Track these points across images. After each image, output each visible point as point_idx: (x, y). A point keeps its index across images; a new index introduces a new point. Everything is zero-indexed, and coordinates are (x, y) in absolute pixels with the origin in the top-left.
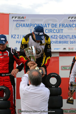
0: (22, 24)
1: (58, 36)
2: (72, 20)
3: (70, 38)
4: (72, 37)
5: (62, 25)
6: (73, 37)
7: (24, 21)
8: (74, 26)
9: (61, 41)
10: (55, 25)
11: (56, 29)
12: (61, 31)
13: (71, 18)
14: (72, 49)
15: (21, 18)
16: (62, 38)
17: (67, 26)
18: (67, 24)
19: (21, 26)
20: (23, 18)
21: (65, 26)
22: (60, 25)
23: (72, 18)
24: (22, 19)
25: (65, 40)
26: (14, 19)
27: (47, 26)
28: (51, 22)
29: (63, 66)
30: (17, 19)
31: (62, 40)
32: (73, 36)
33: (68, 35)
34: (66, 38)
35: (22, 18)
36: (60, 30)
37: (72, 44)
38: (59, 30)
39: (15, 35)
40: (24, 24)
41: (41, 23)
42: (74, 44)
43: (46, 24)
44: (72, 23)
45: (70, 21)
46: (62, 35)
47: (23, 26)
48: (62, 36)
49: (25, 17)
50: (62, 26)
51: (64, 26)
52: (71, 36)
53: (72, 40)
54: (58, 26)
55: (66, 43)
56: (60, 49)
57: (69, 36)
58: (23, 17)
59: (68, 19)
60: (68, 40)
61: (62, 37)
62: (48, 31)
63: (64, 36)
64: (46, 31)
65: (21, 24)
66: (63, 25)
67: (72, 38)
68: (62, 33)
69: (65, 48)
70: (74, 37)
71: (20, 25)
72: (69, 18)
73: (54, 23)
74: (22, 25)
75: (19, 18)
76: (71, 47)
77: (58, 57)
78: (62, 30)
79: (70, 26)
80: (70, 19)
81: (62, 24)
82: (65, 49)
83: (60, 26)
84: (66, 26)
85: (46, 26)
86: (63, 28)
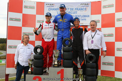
7: (53, 7)
10: (72, 9)
11: (73, 11)
14: (83, 24)
17: (80, 10)
18: (79, 8)
20: (53, 5)
26: (47, 5)
27: (68, 10)
28: (70, 7)
30: (49, 5)
33: (80, 15)
34: (79, 17)
37: (82, 21)
38: (75, 12)
40: (53, 9)
42: (84, 21)
44: (83, 8)
52: (82, 16)
53: (83, 18)
54: (74, 9)
59: (80, 5)
65: (51, 9)
66: (77, 9)
73: (72, 8)
75: (50, 5)
78: (77, 12)
79: (82, 9)
80: (82, 5)
86: (77, 11)
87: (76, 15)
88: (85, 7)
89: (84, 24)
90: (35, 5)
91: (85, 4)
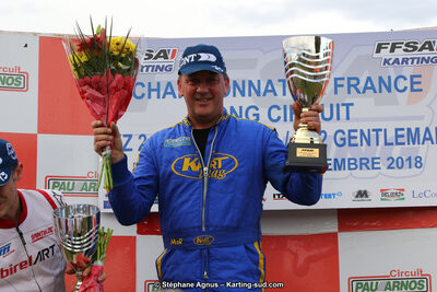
0: (159, 84)
1: (330, 133)
2: (393, 56)
3: (386, 144)
4: (397, 136)
5: (345, 83)
6: (400, 140)
7: (168, 69)
8: (402, 84)
9: (343, 160)
12: (343, 110)
13: (389, 47)
14: (399, 193)
15: (154, 54)
16: (350, 145)
17: (373, 88)
18: (369, 79)
19: (154, 94)
20: (164, 54)
21: (361, 86)
22: (339, 82)
23: (392, 50)
24: (161, 62)
25: (363, 151)
27: (279, 89)
29: (358, 280)
31: (348, 153)
32: (399, 133)
33: (377, 131)
34: (369, 144)
35: (158, 56)
36: (338, 105)
37: (396, 172)
38: (335, 109)
39: (130, 136)
40: (169, 84)
41: (247, 79)
42: (406, 171)
43: (270, 82)
44: (392, 72)
45: (386, 61)
46: (350, 131)
47: (166, 93)
48: (346, 135)
49: (175, 51)
50: (349, 86)
51: (355, 86)
52: (391, 135)
53: (396, 151)
54: (329, 86)
55: (370, 165)
56: (340, 194)
57: (381, 134)
58: (164, 51)
59: (376, 55)
60: (378, 151)
61: (350, 137)
62: (281, 113)
63: (358, 134)
64: (274, 111)
65: (154, 86)
66: (352, 84)
67: (398, 144)
68: (348, 118)
69: (363, 189)
70: (405, 140)
71: (150, 90)
72: (378, 51)
74: (158, 90)
76: (392, 186)
77: (334, 236)
78: (348, 105)
79: (387, 85)
80: (385, 53)
81: (349, 79)
82: (362, 194)
83: (336, 86)
84: (366, 88)
85: (273, 91)
86: (353, 98)
87: (346, 126)
88: (408, 71)
89: (407, 194)
90: (31, 64)
91: (411, 46)
